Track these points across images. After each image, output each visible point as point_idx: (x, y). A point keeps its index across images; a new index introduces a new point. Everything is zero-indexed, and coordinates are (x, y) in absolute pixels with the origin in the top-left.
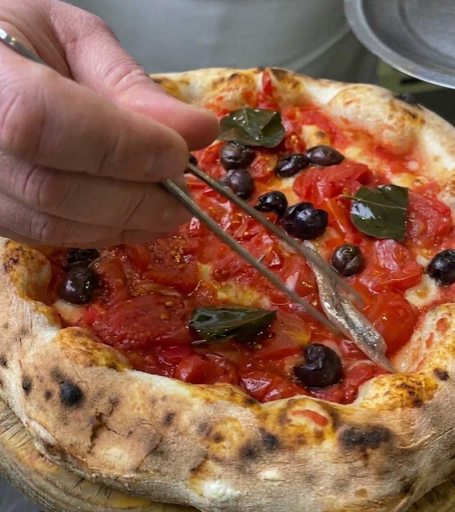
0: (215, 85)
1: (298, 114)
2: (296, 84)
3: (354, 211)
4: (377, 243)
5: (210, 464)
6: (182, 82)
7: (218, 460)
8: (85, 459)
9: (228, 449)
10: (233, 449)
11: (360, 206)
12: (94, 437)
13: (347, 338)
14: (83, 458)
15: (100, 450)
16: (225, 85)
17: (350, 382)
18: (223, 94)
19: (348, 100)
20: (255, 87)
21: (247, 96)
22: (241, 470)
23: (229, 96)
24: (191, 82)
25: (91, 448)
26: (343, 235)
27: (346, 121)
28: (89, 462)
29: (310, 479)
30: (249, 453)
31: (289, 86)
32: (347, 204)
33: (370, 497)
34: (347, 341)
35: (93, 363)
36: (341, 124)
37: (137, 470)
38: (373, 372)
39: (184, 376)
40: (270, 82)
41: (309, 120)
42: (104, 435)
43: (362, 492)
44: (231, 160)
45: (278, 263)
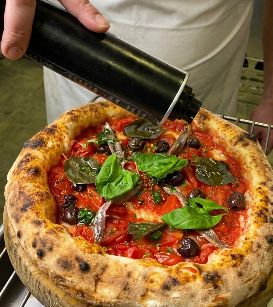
5: (150, 293)
7: (153, 291)
10: (158, 286)
12: (96, 285)
14: (92, 295)
15: (99, 290)
17: (203, 254)
22: (163, 294)
25: (95, 290)
26: (192, 184)
28: (95, 296)
30: (166, 287)
34: (200, 236)
35: (92, 252)
37: (118, 298)
38: (213, 249)
39: (130, 255)
42: (100, 284)
44: (135, 147)
45: (164, 199)
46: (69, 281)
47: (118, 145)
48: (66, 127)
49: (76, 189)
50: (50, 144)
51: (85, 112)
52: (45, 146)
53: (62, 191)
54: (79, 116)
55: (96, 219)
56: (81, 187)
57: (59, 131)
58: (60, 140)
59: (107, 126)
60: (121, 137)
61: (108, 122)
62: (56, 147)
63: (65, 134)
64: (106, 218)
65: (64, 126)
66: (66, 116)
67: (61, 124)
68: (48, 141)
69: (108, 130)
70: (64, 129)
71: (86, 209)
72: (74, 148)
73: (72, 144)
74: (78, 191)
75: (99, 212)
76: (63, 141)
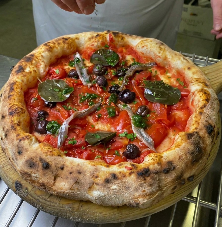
0: (90, 39)
1: (124, 50)
2: (123, 38)
3: (145, 92)
4: (154, 104)
5: (95, 186)
6: (76, 38)
7: (97, 184)
8: (52, 187)
9: (100, 180)
10: (102, 180)
11: (148, 90)
12: (55, 180)
13: (141, 141)
14: (51, 187)
15: (57, 184)
16: (94, 40)
17: (142, 156)
18: (93, 43)
19: (143, 45)
20: (106, 40)
21: (103, 44)
22: (105, 186)
23: (96, 44)
24: (80, 38)
25: (54, 183)
26: (141, 102)
27: (143, 54)
28: (54, 188)
29: (128, 188)
30: (107, 181)
31: (120, 39)
32: (143, 89)
33: (146, 192)
34: (141, 142)
35: (53, 155)
36: (141, 55)
37: (71, 189)
39: (84, 157)
40: (112, 38)
41: (128, 53)
42: (58, 179)
43: (144, 191)
44: (98, 72)
45: (117, 114)
46: (34, 176)
47: (84, 71)
48: (42, 56)
49: (48, 106)
50: (27, 70)
51: (59, 44)
52: (24, 71)
53: (36, 108)
54: (54, 47)
55: (60, 129)
56: (52, 105)
57: (36, 59)
58: (37, 66)
59: (78, 56)
60: (88, 64)
61: (79, 52)
62: (33, 72)
63: (41, 62)
64: (69, 128)
65: (40, 55)
66: (42, 47)
67: (38, 53)
68: (26, 68)
69: (77, 58)
70: (40, 58)
71: (53, 122)
72: (49, 74)
73: (47, 70)
74: (49, 107)
75: (64, 124)
76: (39, 67)
